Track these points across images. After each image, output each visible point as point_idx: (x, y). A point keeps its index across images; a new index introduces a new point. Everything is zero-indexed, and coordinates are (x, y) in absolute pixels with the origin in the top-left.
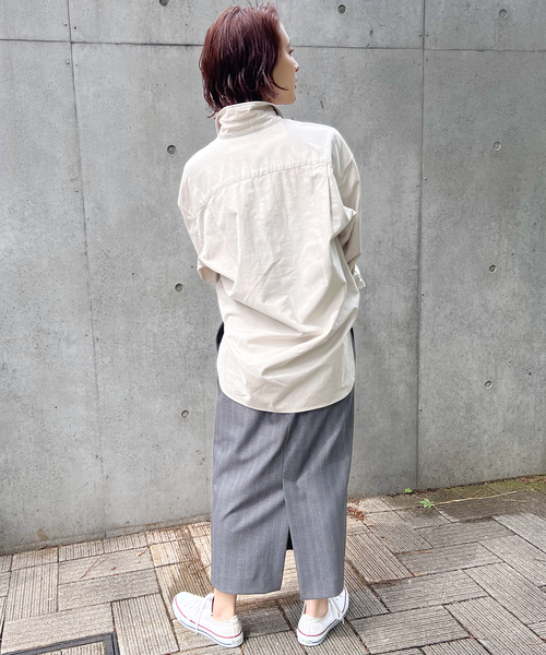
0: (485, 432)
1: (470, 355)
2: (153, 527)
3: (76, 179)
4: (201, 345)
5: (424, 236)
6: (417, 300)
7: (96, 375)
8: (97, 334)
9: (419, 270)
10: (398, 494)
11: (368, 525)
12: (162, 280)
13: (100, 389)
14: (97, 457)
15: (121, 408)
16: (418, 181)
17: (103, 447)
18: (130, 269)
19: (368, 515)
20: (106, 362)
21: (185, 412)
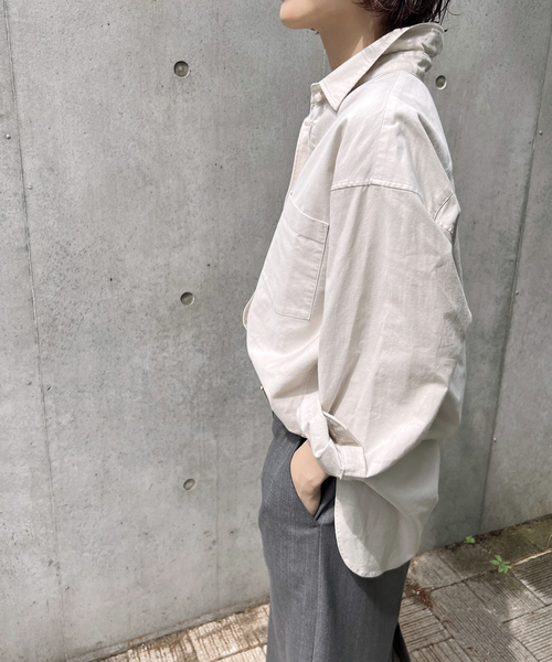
2: (138, 641)
3: (8, 115)
4: (216, 382)
5: (530, 213)
6: (510, 300)
7: (47, 444)
8: (48, 380)
9: (516, 261)
10: (458, 545)
11: (441, 618)
12: (159, 288)
13: (54, 464)
14: (51, 562)
15: (89, 488)
16: (532, 136)
17: (60, 547)
18: (106, 271)
19: (434, 594)
20: (63, 423)
21: (189, 481)
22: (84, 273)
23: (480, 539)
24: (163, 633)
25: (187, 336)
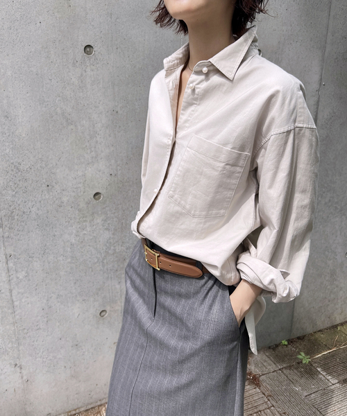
0: (341, 290)
1: (339, 233)
2: (73, 412)
4: (119, 249)
7: (11, 291)
8: (10, 251)
10: (277, 346)
11: (266, 394)
12: (79, 190)
13: (16, 303)
14: (16, 365)
15: (39, 318)
16: (318, 86)
17: (21, 355)
18: (44, 181)
19: (261, 378)
20: (21, 277)
21: (103, 311)
22: (31, 182)
23: (290, 341)
24: (90, 407)
25: (99, 220)
